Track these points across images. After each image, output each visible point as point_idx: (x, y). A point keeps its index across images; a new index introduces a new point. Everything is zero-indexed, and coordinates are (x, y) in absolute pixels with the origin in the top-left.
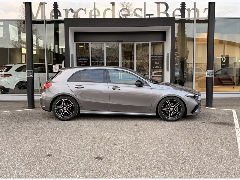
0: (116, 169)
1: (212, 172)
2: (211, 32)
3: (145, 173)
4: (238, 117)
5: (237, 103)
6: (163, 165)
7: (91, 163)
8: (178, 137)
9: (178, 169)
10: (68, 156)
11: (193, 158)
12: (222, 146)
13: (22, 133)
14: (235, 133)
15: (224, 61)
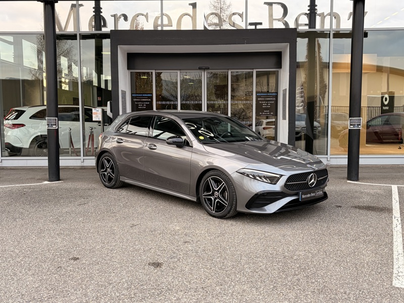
0: (183, 282)
1: (342, 291)
2: (356, 53)
3: (230, 291)
4: (400, 198)
5: (401, 174)
6: (261, 277)
7: (142, 273)
8: (294, 231)
9: (286, 284)
10: (105, 260)
11: (315, 266)
12: (365, 247)
13: (34, 221)
14: (392, 225)
15: (386, 103)
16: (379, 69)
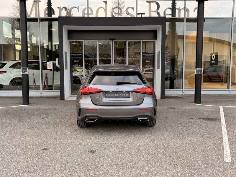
0: (109, 161)
1: (198, 164)
3: (136, 166)
4: (224, 113)
5: (224, 99)
6: (152, 158)
7: (85, 156)
8: (168, 132)
9: (166, 161)
10: (63, 150)
11: (181, 151)
12: (208, 140)
13: (18, 128)
14: (221, 128)
15: (213, 59)
16: (210, 40)
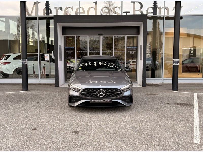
0: (89, 141)
1: (168, 145)
3: (113, 145)
4: (198, 99)
6: (128, 138)
7: (69, 136)
8: (145, 116)
9: (141, 142)
10: (50, 130)
11: (155, 133)
12: (180, 123)
13: (15, 111)
14: (194, 113)
15: (192, 52)
16: (189, 35)
